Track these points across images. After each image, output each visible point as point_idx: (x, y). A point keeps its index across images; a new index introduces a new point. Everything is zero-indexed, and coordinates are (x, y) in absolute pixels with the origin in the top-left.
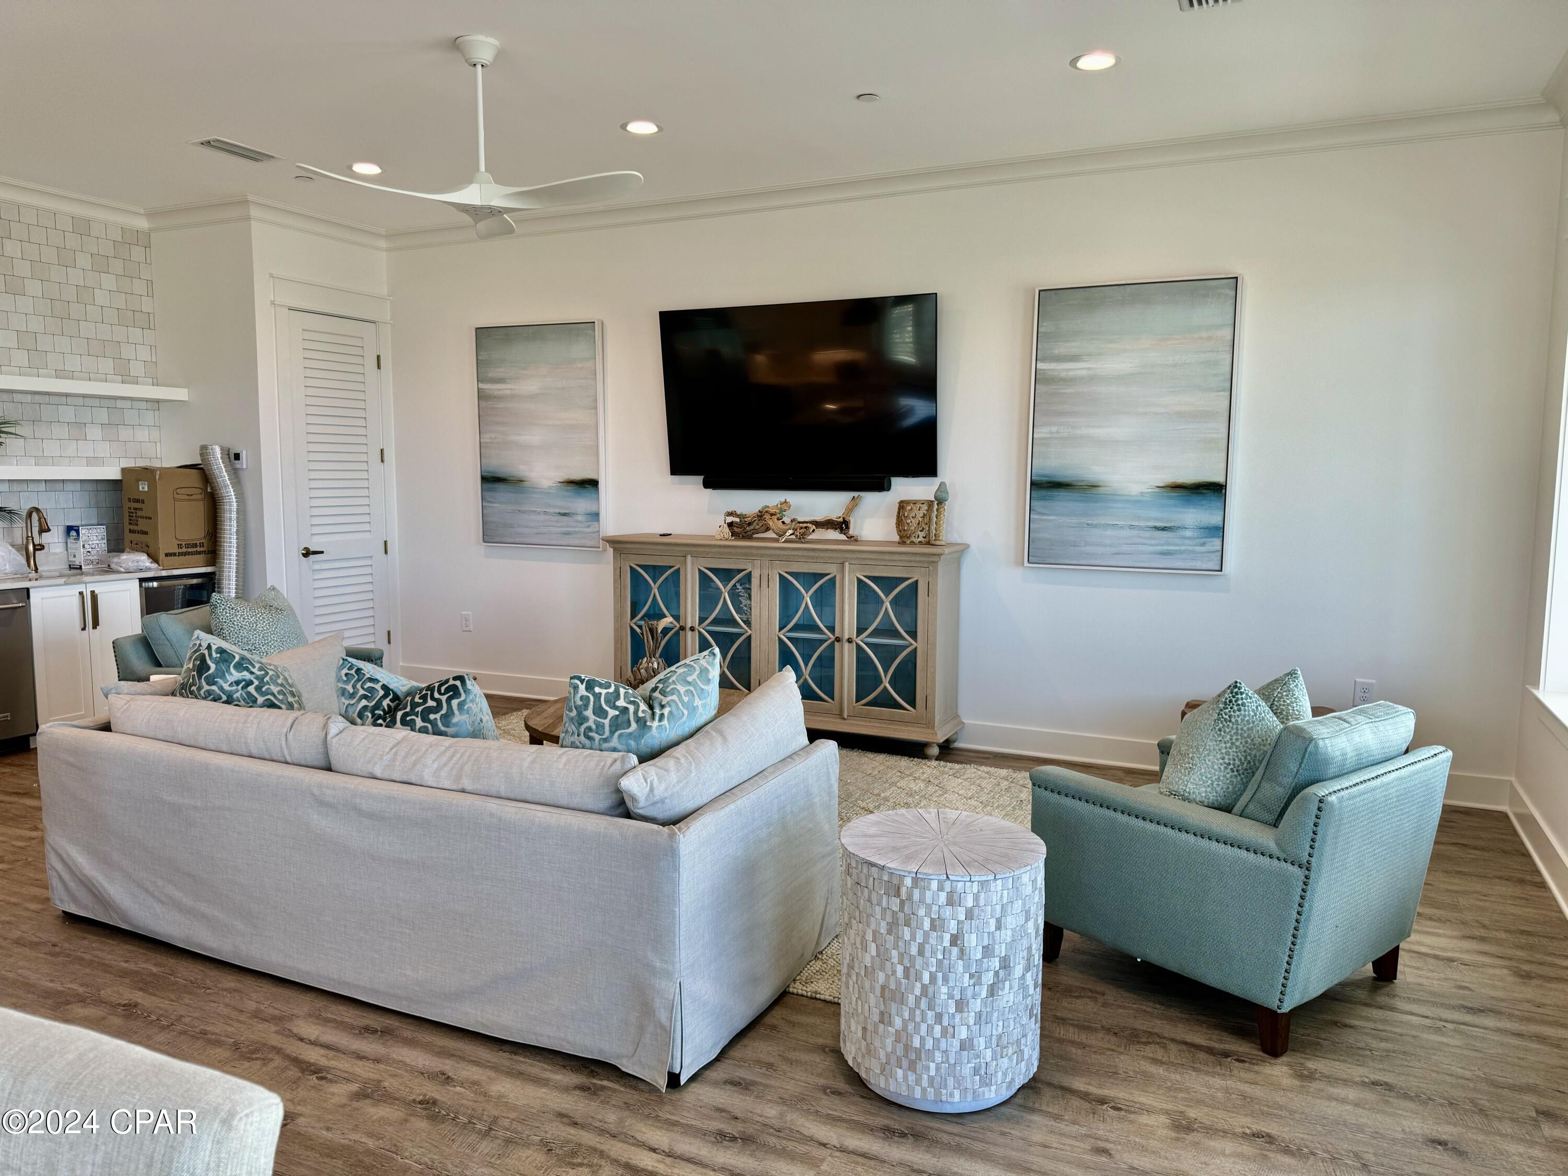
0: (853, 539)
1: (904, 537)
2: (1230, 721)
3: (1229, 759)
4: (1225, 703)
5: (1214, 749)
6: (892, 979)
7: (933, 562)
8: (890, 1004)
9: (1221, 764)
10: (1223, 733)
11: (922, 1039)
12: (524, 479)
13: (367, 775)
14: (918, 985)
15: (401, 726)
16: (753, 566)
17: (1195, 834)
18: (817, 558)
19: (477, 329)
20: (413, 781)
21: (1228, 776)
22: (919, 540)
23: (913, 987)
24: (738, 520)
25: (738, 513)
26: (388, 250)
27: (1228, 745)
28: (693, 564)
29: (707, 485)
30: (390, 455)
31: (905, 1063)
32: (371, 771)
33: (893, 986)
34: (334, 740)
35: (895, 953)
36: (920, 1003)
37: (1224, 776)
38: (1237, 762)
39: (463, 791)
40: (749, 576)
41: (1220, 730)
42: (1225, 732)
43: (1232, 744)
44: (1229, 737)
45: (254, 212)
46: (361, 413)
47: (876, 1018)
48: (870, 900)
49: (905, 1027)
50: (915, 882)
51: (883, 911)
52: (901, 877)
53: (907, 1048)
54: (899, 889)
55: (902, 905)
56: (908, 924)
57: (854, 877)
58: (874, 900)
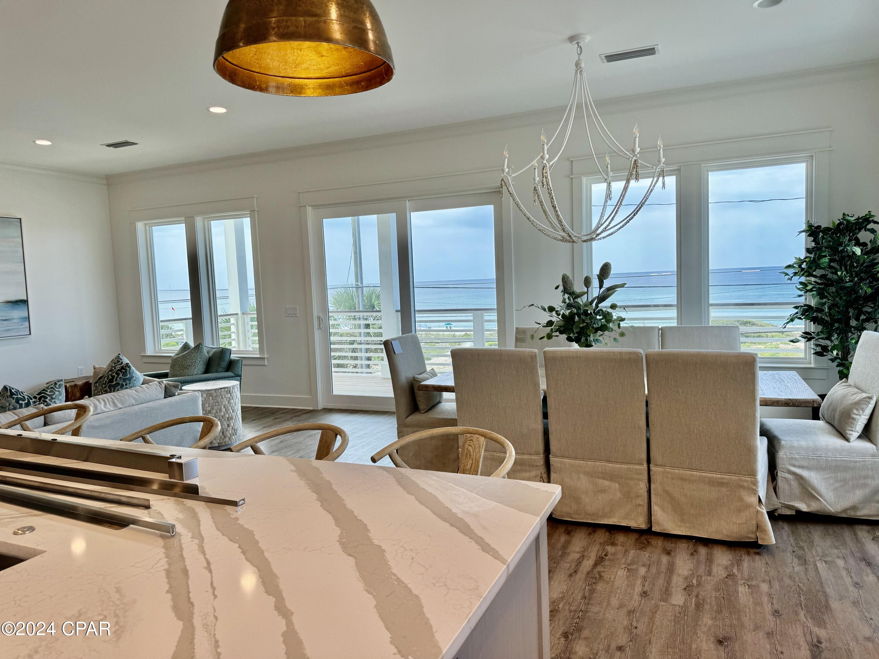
2: (203, 352)
23: (235, 414)
41: (201, 355)
47: (226, 427)
48: (222, 398)
49: (234, 425)
50: (233, 387)
51: (226, 398)
52: (230, 388)
53: (234, 430)
54: (230, 391)
55: (231, 394)
56: (232, 399)
57: (214, 395)
58: (224, 397)
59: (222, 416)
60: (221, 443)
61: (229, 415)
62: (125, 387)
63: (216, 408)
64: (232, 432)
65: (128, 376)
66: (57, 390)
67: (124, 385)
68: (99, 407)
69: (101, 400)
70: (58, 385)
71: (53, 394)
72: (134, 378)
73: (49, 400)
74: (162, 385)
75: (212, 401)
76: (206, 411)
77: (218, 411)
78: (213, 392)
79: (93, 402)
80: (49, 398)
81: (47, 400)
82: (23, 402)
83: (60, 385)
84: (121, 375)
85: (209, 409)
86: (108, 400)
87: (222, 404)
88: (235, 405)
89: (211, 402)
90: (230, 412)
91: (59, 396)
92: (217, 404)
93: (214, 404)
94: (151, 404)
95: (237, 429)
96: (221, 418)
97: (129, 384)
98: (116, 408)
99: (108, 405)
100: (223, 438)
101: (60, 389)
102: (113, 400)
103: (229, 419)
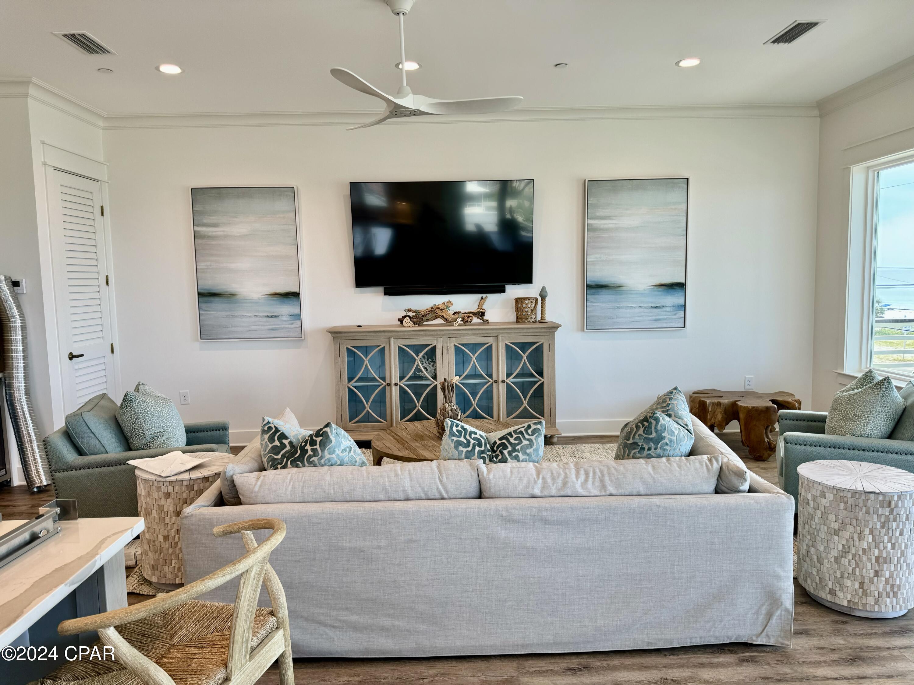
0: (486, 321)
1: (520, 319)
2: (889, 396)
3: (889, 415)
4: (886, 388)
5: (882, 411)
6: (884, 552)
7: (552, 332)
8: (883, 565)
9: (885, 418)
10: (886, 403)
11: (901, 579)
12: (236, 294)
13: (528, 496)
14: (899, 551)
15: (511, 460)
16: (437, 342)
17: (896, 453)
18: (480, 334)
19: (192, 189)
20: (570, 494)
21: (888, 423)
22: (532, 320)
23: (897, 553)
24: (414, 314)
25: (413, 309)
26: (104, 128)
27: (889, 408)
28: (394, 343)
29: (387, 293)
30: (111, 280)
31: (891, 594)
32: (532, 492)
33: (884, 555)
34: (491, 476)
35: (886, 537)
36: (900, 560)
37: (886, 424)
38: (892, 416)
39: (611, 495)
40: (434, 349)
41: (884, 401)
42: (887, 402)
43: (891, 407)
44: (889, 404)
45: (32, 91)
46: (93, 249)
47: (872, 575)
48: (868, 512)
49: (892, 575)
50: (899, 497)
51: (879, 516)
52: (891, 496)
53: (892, 586)
54: (890, 503)
55: (892, 511)
56: (895, 520)
57: (849, 502)
58: (872, 512)
59: (864, 551)
60: (855, 603)
61: (881, 551)
62: (646, 452)
63: (850, 529)
64: (884, 589)
65: (654, 435)
66: (527, 437)
67: (646, 448)
68: (570, 484)
69: (582, 472)
70: (531, 429)
71: (518, 444)
72: (666, 440)
73: (509, 452)
74: (712, 465)
75: (845, 512)
76: (829, 528)
77: (856, 537)
78: (849, 495)
79: (566, 474)
80: (510, 448)
81: (506, 452)
82: (465, 450)
83: (534, 429)
84: (641, 432)
85: (836, 526)
86: (594, 473)
87: (866, 526)
88: (901, 534)
89: (841, 515)
90: (885, 548)
91: (527, 448)
92: (854, 522)
93: (847, 520)
94: (669, 501)
95: (899, 587)
96: (860, 553)
97: (656, 449)
98: (603, 493)
99: (590, 484)
100: (860, 594)
101: (533, 438)
102: (603, 475)
103: (881, 560)
